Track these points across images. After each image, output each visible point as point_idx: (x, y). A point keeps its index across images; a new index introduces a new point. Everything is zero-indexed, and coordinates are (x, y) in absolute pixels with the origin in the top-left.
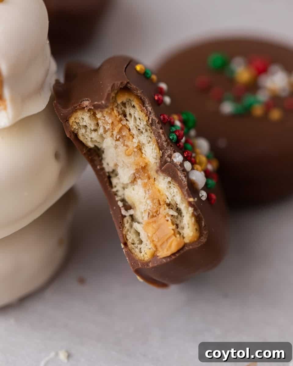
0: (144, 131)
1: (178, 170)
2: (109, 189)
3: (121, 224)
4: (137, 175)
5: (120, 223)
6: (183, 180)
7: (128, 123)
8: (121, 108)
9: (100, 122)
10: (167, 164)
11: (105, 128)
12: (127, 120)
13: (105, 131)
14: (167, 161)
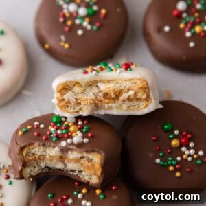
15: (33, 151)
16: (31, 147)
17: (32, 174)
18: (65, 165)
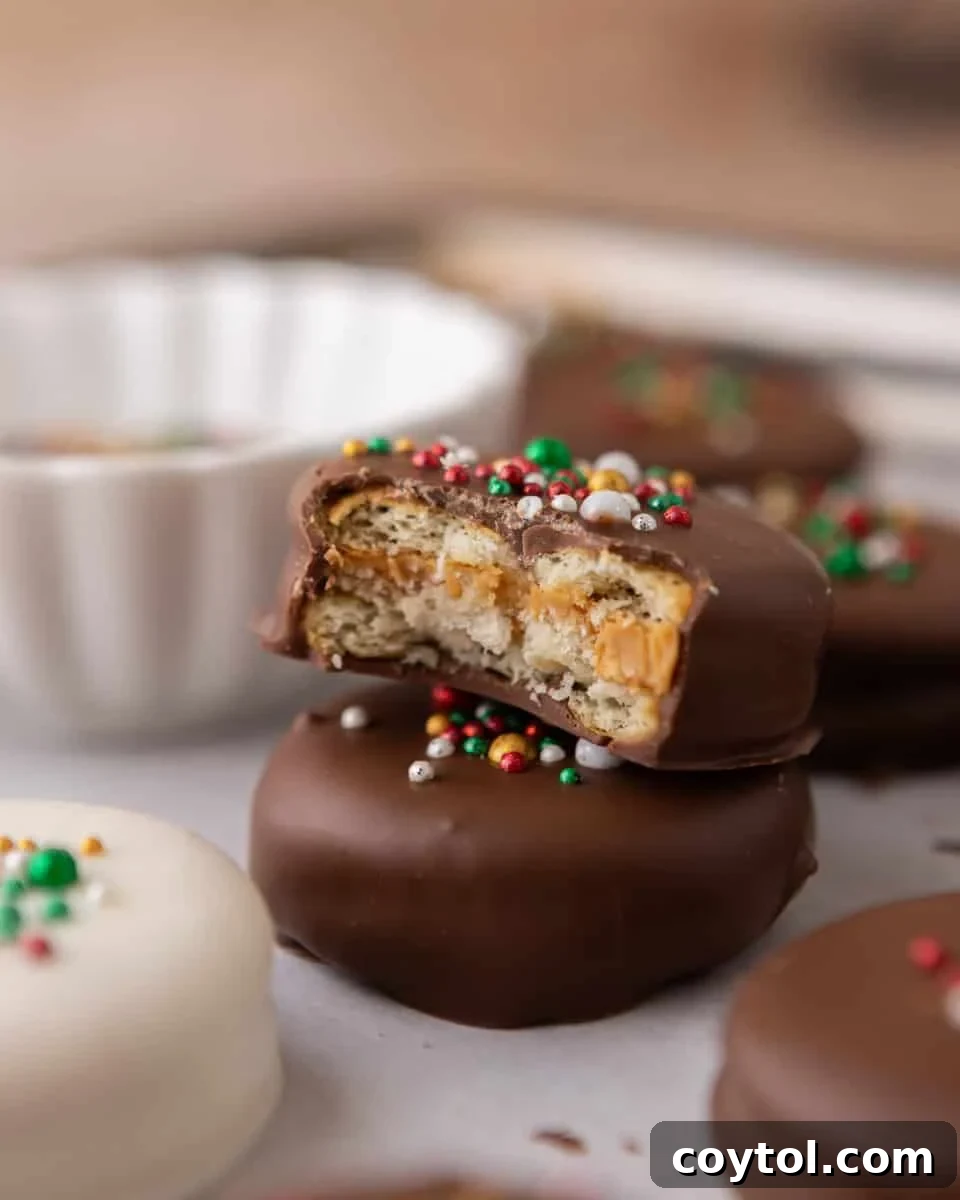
0: (440, 529)
1: (549, 523)
2: (506, 686)
3: (570, 716)
4: (510, 611)
5: (568, 716)
6: (572, 531)
7: (399, 543)
8: (365, 532)
9: (359, 593)
10: (523, 535)
11: (380, 595)
12: (395, 541)
13: (388, 598)
14: (518, 530)
15: (381, 522)
16: (377, 499)
17: (350, 641)
18: (518, 636)
